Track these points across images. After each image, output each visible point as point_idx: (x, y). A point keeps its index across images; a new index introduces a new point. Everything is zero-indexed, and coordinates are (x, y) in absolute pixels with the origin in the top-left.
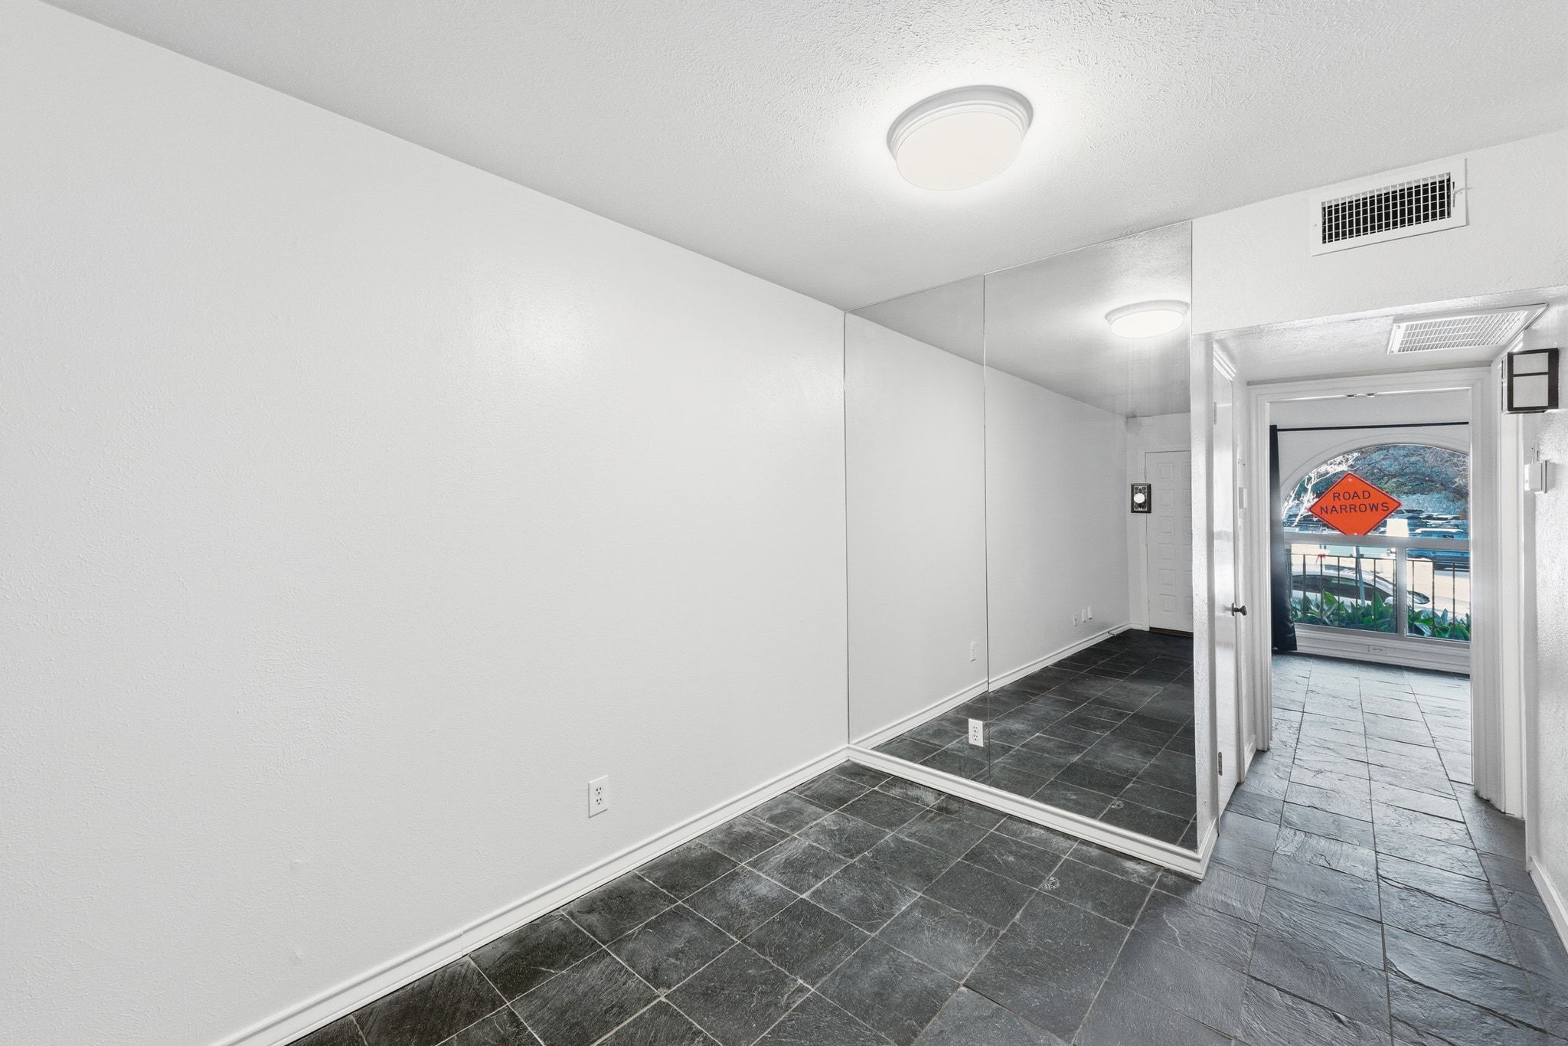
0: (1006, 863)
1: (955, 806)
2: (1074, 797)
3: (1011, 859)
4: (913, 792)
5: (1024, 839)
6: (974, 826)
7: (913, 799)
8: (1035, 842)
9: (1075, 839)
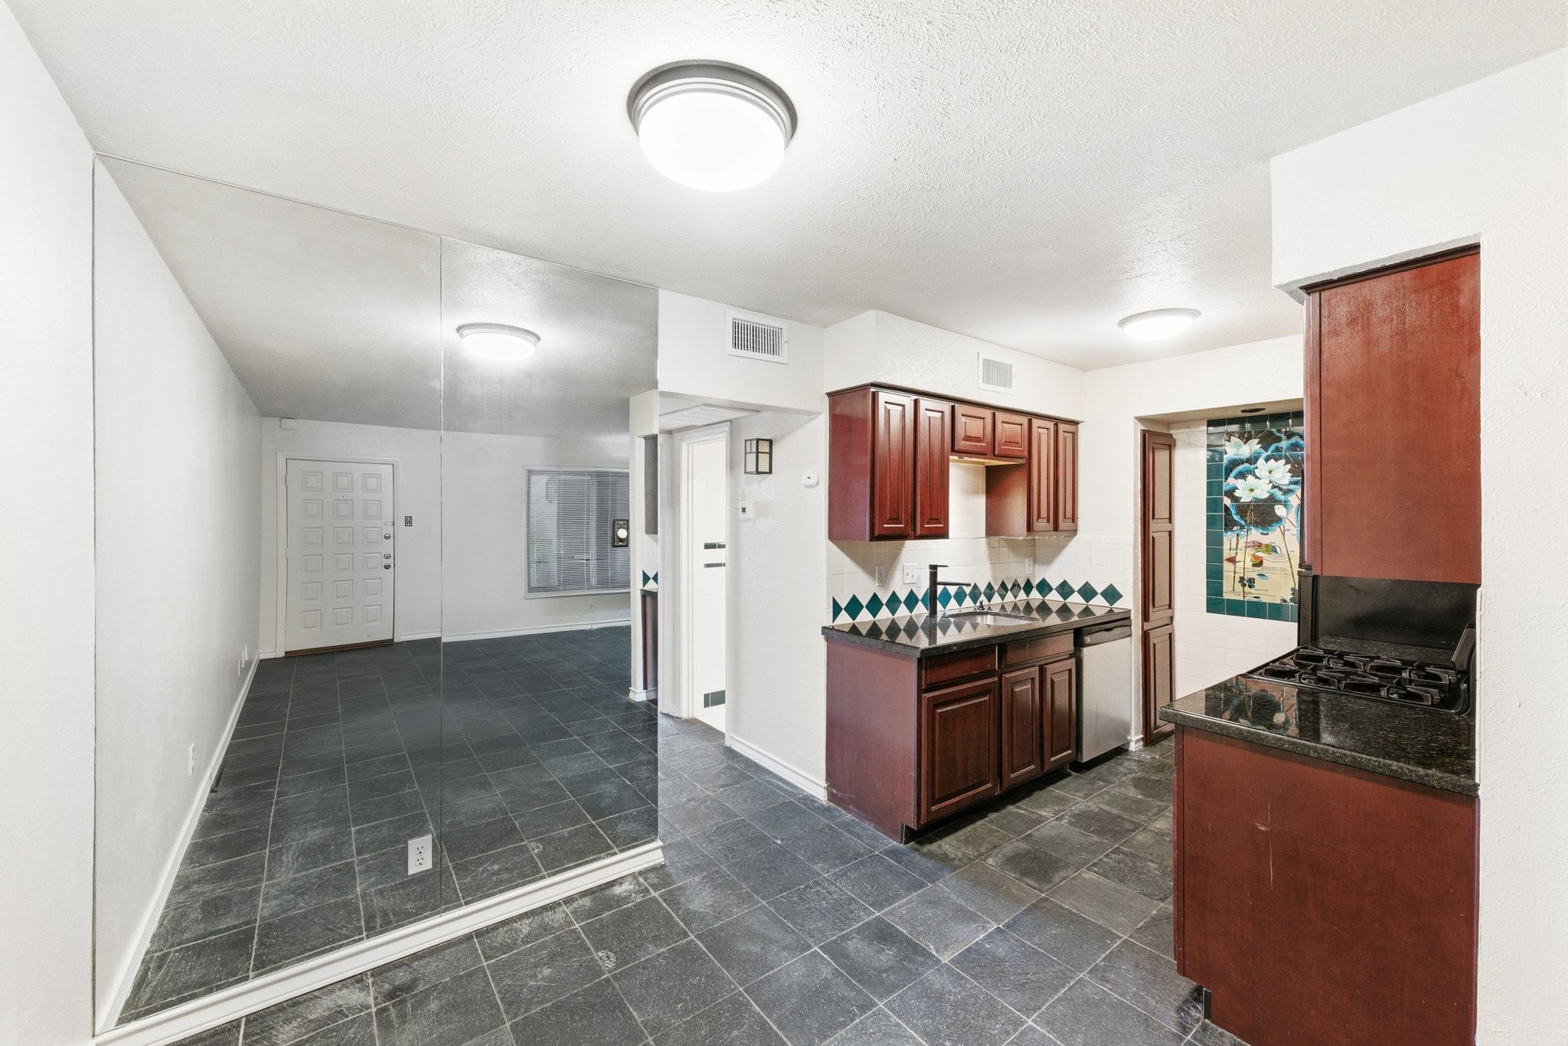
0: (550, 979)
1: (402, 977)
2: (496, 867)
3: (547, 972)
4: (317, 1012)
5: (525, 943)
6: (462, 976)
7: (331, 1018)
8: (537, 937)
9: (557, 904)
